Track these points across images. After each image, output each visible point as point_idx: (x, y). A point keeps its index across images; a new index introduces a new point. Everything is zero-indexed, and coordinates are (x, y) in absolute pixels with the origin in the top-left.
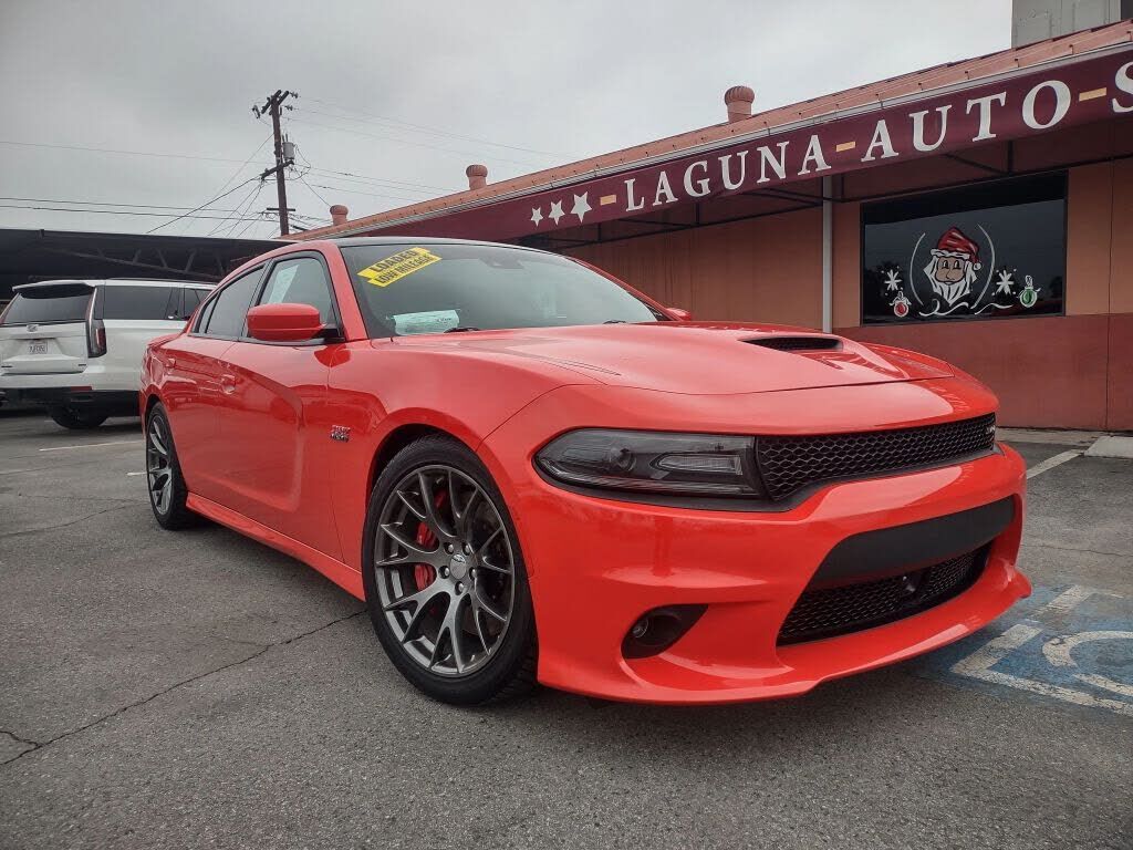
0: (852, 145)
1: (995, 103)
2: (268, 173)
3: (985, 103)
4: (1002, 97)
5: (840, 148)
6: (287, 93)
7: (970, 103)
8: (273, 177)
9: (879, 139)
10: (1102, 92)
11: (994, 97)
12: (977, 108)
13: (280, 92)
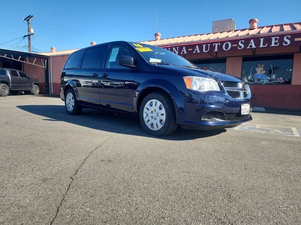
0: (191, 49)
1: (218, 45)
2: (25, 36)
3: (216, 45)
4: (219, 44)
5: (189, 50)
6: (32, 16)
7: (214, 44)
8: (27, 38)
9: (197, 49)
10: (236, 45)
11: (218, 44)
12: (215, 45)
13: (30, 16)
